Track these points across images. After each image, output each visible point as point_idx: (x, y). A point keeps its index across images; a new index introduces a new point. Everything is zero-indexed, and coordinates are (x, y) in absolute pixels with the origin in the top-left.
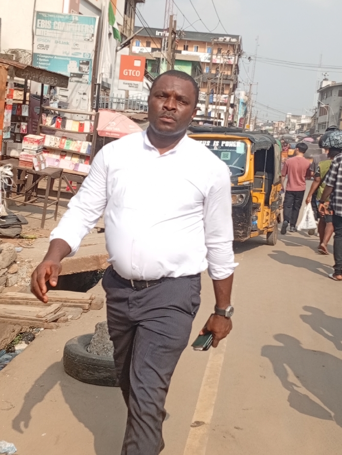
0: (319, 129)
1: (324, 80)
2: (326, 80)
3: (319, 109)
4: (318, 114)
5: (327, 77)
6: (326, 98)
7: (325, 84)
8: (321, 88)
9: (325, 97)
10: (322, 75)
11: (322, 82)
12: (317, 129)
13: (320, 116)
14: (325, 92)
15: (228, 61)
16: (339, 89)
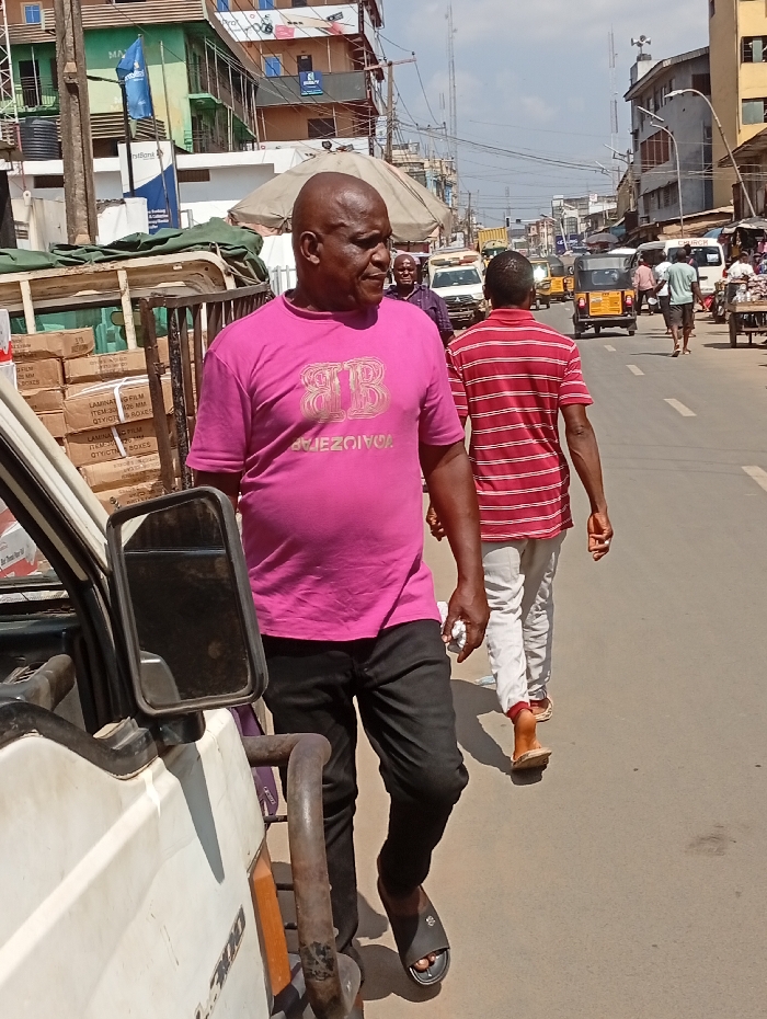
1: (639, 59)
2: (645, 57)
3: (639, 151)
5: (646, 49)
7: (644, 70)
8: (632, 87)
9: (652, 107)
10: (633, 44)
11: (634, 69)
13: (644, 171)
14: (647, 93)
15: (329, 25)
16: (692, 71)
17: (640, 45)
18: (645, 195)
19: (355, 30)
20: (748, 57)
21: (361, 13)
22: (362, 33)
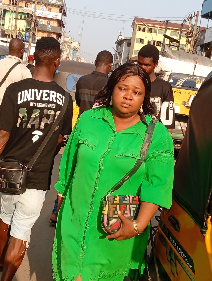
2: (121, 35)
5: (121, 34)
7: (120, 38)
8: (117, 41)
9: (120, 46)
11: (118, 37)
14: (120, 43)
15: (55, 16)
16: (128, 41)
17: (120, 33)
19: (60, 19)
21: (62, 15)
22: (62, 20)
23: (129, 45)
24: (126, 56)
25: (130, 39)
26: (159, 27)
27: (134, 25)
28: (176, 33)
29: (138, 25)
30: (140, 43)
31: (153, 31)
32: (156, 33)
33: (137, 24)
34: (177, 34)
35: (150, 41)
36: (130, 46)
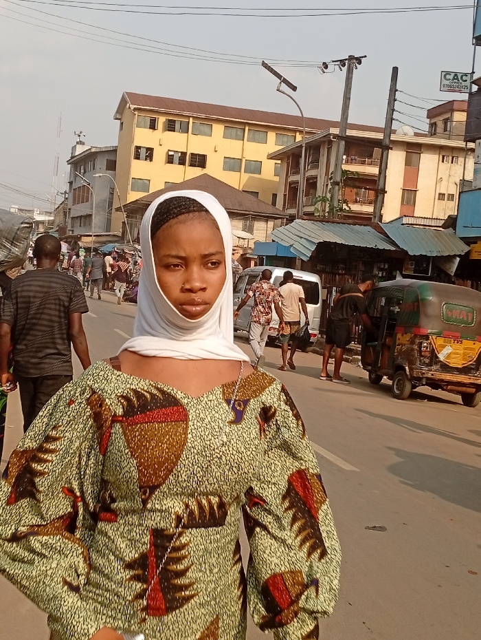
0: (72, 227)
1: (77, 143)
2: (81, 143)
3: (71, 194)
4: (70, 202)
5: (82, 139)
6: (85, 172)
7: (80, 150)
8: (72, 158)
9: (82, 171)
10: (75, 134)
11: (74, 148)
12: (69, 228)
13: (74, 204)
14: (81, 163)
16: (107, 157)
17: (79, 136)
18: (73, 218)
20: (137, 157)
23: (112, 166)
24: (106, 194)
25: (114, 151)
26: (193, 117)
27: (122, 114)
28: (238, 133)
29: (136, 113)
30: (146, 159)
31: (177, 126)
32: (188, 132)
33: (135, 109)
34: (240, 133)
35: (171, 153)
36: (115, 170)
